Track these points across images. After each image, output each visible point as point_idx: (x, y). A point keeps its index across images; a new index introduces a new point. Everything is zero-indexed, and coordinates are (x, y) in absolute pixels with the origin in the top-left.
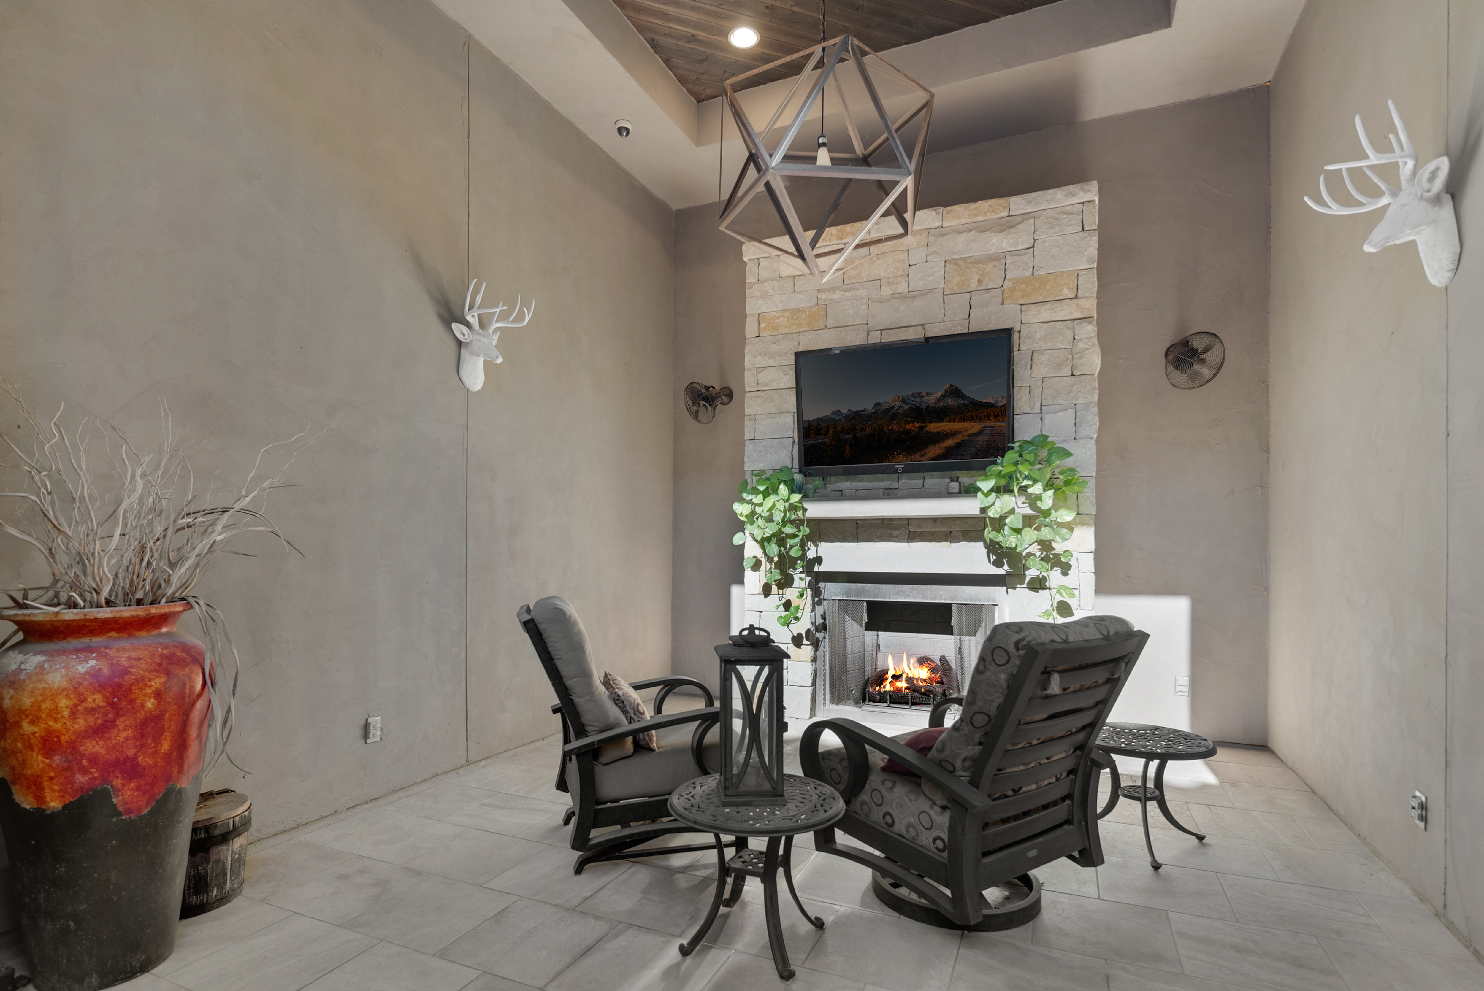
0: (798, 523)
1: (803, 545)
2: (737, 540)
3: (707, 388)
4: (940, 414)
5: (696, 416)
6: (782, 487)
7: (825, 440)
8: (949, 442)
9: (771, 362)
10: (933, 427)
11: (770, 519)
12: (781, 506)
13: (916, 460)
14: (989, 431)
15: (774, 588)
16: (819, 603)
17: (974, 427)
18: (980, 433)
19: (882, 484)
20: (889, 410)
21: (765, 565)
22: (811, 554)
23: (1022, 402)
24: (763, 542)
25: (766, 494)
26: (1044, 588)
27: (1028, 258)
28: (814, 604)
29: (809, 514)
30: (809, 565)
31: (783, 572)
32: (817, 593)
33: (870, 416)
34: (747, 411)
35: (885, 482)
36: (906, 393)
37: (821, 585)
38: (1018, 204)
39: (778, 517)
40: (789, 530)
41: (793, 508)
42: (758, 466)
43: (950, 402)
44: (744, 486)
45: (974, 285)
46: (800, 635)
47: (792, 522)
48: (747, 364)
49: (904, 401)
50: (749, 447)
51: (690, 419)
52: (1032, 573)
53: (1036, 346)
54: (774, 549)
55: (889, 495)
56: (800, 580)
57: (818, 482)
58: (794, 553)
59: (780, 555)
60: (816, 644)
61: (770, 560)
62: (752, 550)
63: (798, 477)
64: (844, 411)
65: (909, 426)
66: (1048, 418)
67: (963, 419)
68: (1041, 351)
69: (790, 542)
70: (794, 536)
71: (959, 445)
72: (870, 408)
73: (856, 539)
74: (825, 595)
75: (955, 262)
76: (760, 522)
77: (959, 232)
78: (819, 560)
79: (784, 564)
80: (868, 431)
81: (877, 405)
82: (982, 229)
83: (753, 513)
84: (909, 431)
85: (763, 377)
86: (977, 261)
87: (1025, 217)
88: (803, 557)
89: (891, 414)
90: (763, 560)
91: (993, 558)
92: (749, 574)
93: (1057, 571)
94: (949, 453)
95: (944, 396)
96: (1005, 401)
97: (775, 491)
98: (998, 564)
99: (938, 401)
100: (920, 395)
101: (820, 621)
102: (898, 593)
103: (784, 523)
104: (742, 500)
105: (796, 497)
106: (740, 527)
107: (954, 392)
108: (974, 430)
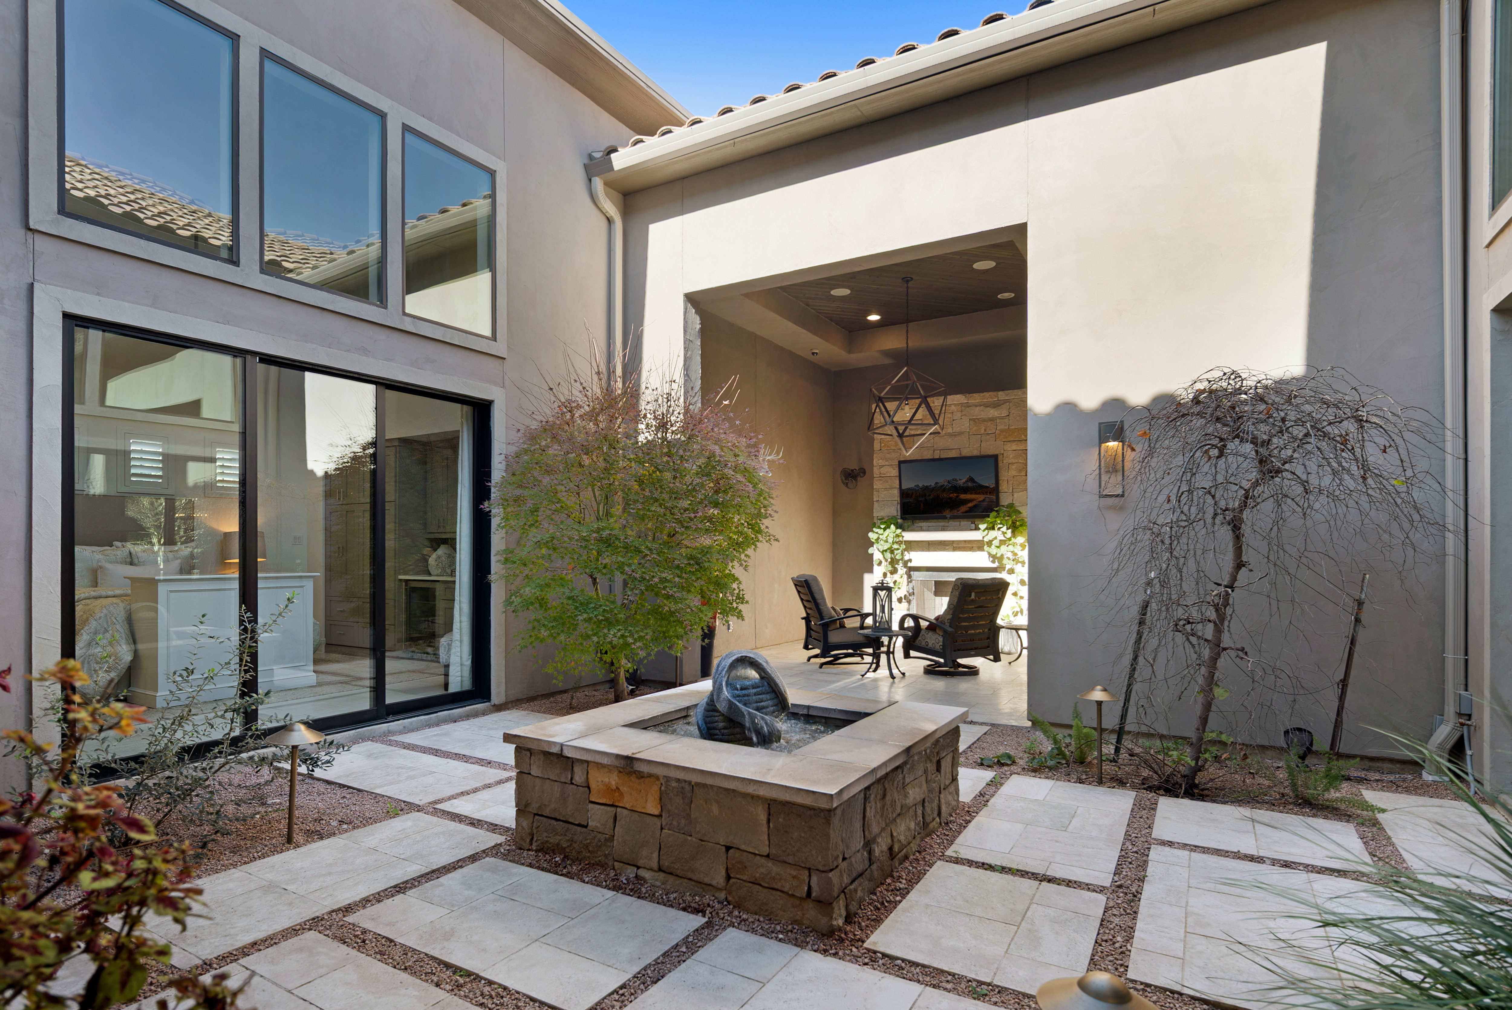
0: (900, 543)
1: (902, 554)
2: (870, 551)
3: (852, 470)
4: (965, 490)
5: (847, 485)
6: (892, 526)
7: (911, 500)
8: (970, 505)
9: (887, 463)
10: (963, 496)
11: (886, 541)
12: (892, 535)
13: (955, 513)
14: (987, 500)
15: (889, 574)
16: (911, 582)
17: (981, 497)
18: (983, 501)
19: (941, 524)
20: (942, 486)
21: (884, 563)
22: (906, 558)
23: (1004, 487)
24: (883, 552)
25: (885, 529)
26: (1013, 573)
27: (1006, 421)
28: (908, 582)
29: (905, 539)
30: (905, 563)
31: (893, 566)
32: (909, 576)
33: (933, 489)
34: (875, 487)
35: (942, 523)
36: (950, 478)
37: (912, 573)
38: (1002, 395)
39: (890, 540)
40: (895, 546)
41: (897, 536)
42: (881, 514)
43: (970, 484)
44: (874, 525)
45: (982, 431)
46: (901, 598)
47: (897, 543)
48: (875, 463)
49: (949, 482)
50: (876, 505)
51: (843, 487)
52: (1008, 567)
53: (1010, 461)
54: (888, 555)
55: (944, 529)
56: (901, 570)
57: (909, 523)
58: (898, 557)
59: (891, 558)
60: (909, 602)
61: (886, 560)
62: (877, 556)
63: (900, 521)
64: (921, 485)
65: (951, 495)
66: (1015, 495)
67: (976, 493)
68: (1012, 464)
69: (896, 552)
70: (898, 549)
71: (975, 506)
72: (933, 485)
73: (928, 550)
74: (914, 577)
75: (974, 420)
76: (882, 542)
77: (976, 406)
78: (910, 560)
79: (893, 562)
80: (932, 496)
81: (936, 483)
82: (987, 406)
83: (878, 538)
84: (951, 498)
85: (883, 470)
86: (984, 420)
87: (1006, 401)
88: (902, 559)
89: (943, 489)
90: (883, 561)
91: (991, 559)
92: (876, 567)
93: (1020, 565)
94: (971, 510)
95: (967, 481)
96: (994, 486)
97: (889, 527)
98: (993, 562)
99: (964, 483)
100: (956, 480)
101: (911, 591)
102: (949, 577)
103: (893, 543)
104: (873, 531)
105: (899, 531)
106: (872, 544)
107: (971, 479)
108: (981, 499)
